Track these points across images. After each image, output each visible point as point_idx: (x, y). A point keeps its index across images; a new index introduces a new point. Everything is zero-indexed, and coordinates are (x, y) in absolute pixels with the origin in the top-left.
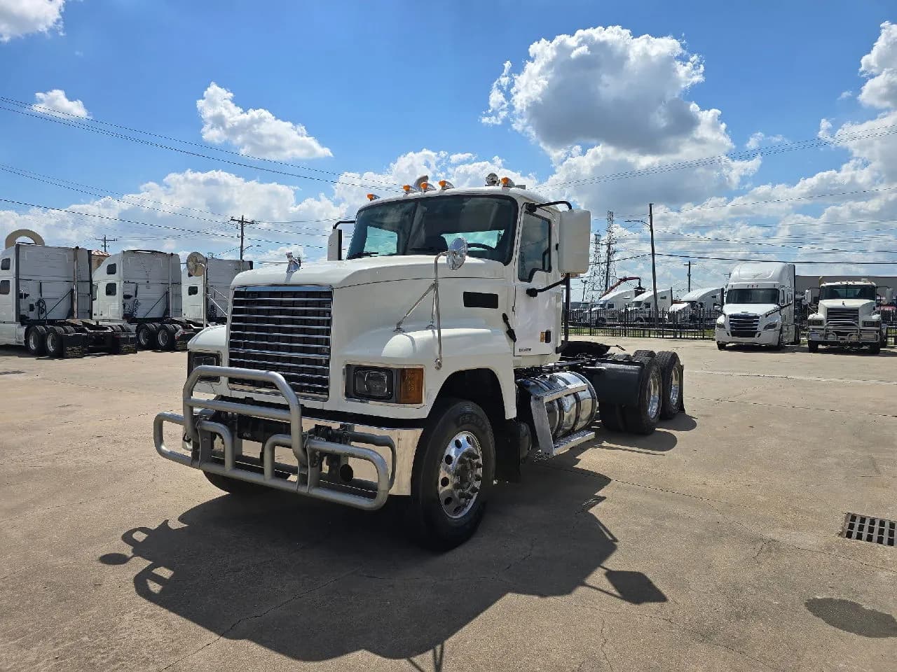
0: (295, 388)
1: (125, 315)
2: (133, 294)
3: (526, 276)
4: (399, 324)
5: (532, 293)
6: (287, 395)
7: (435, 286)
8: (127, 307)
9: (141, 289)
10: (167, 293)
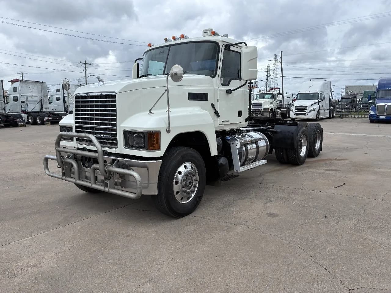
0: (101, 143)
1: (22, 110)
2: (26, 101)
3: (226, 83)
4: (150, 110)
5: (229, 92)
6: (97, 146)
7: (167, 90)
8: (23, 107)
9: (29, 98)
10: (41, 100)
